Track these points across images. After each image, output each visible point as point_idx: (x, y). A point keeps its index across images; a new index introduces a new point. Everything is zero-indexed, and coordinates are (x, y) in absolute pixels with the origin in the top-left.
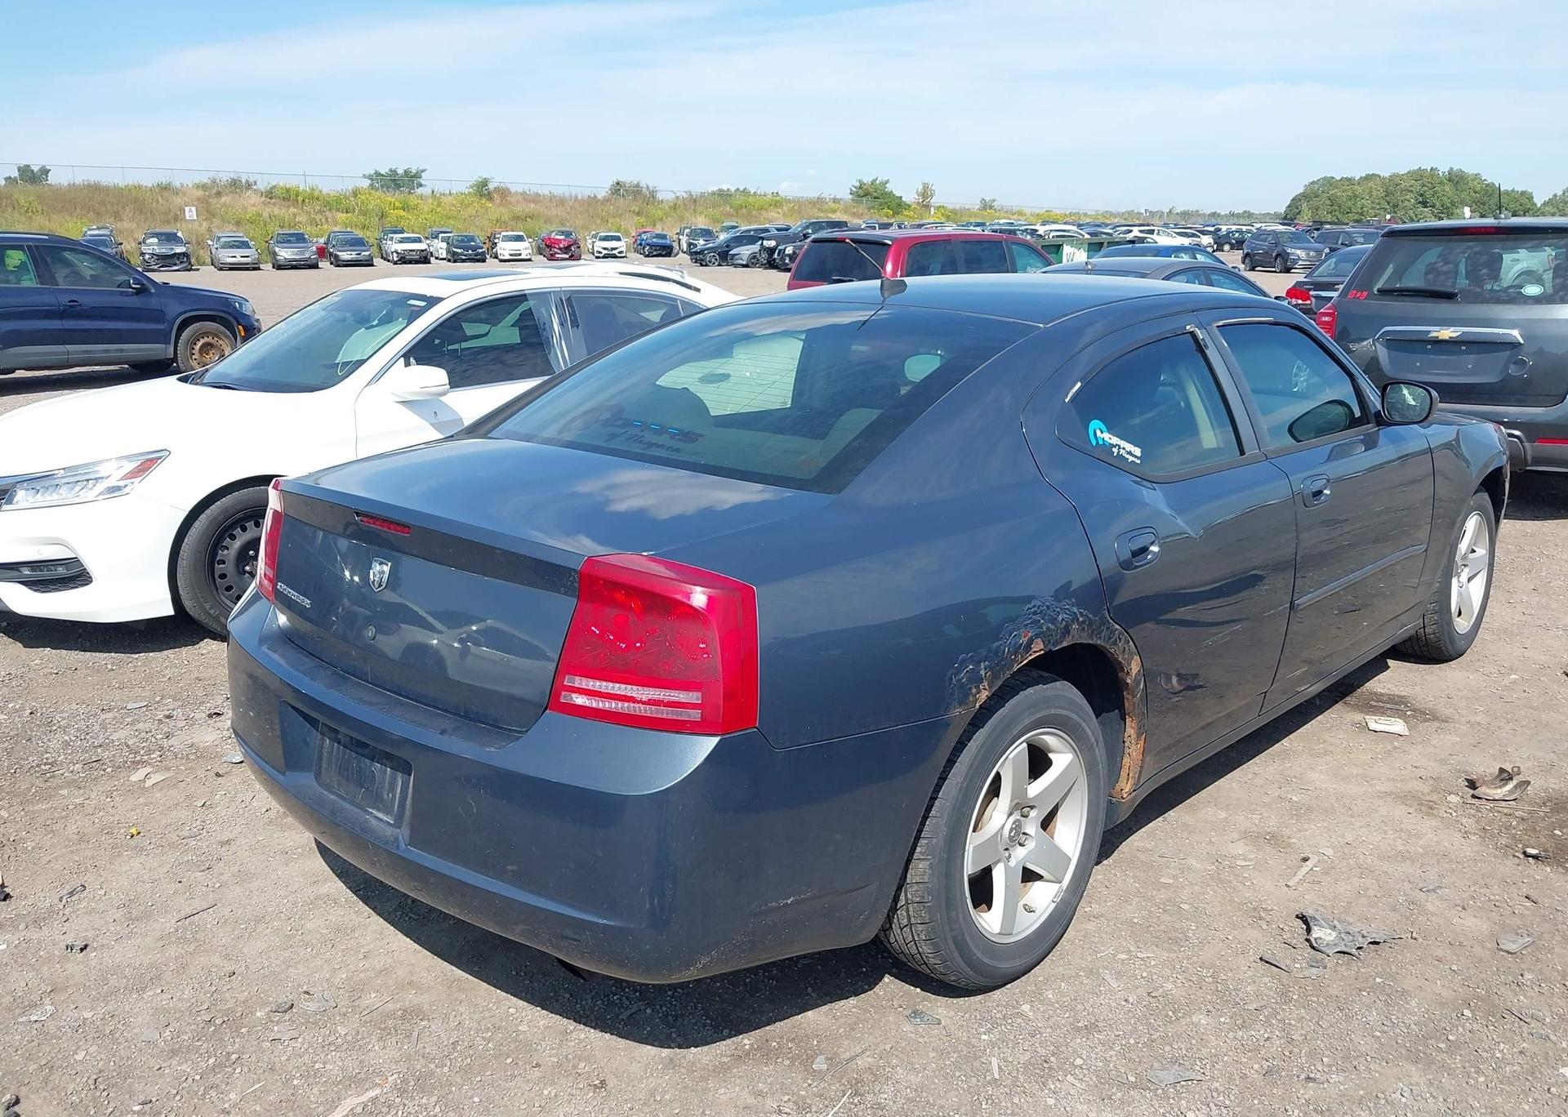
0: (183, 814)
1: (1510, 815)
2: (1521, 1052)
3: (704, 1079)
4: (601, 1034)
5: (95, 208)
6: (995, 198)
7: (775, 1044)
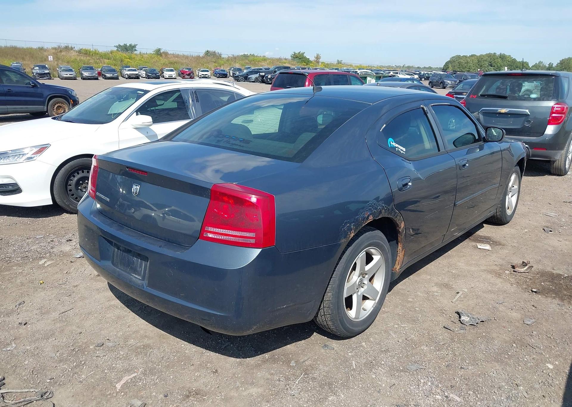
0: (59, 276)
1: (526, 278)
2: (533, 359)
3: (252, 369)
4: (215, 354)
5: (15, 56)
6: (342, 60)
7: (277, 357)
